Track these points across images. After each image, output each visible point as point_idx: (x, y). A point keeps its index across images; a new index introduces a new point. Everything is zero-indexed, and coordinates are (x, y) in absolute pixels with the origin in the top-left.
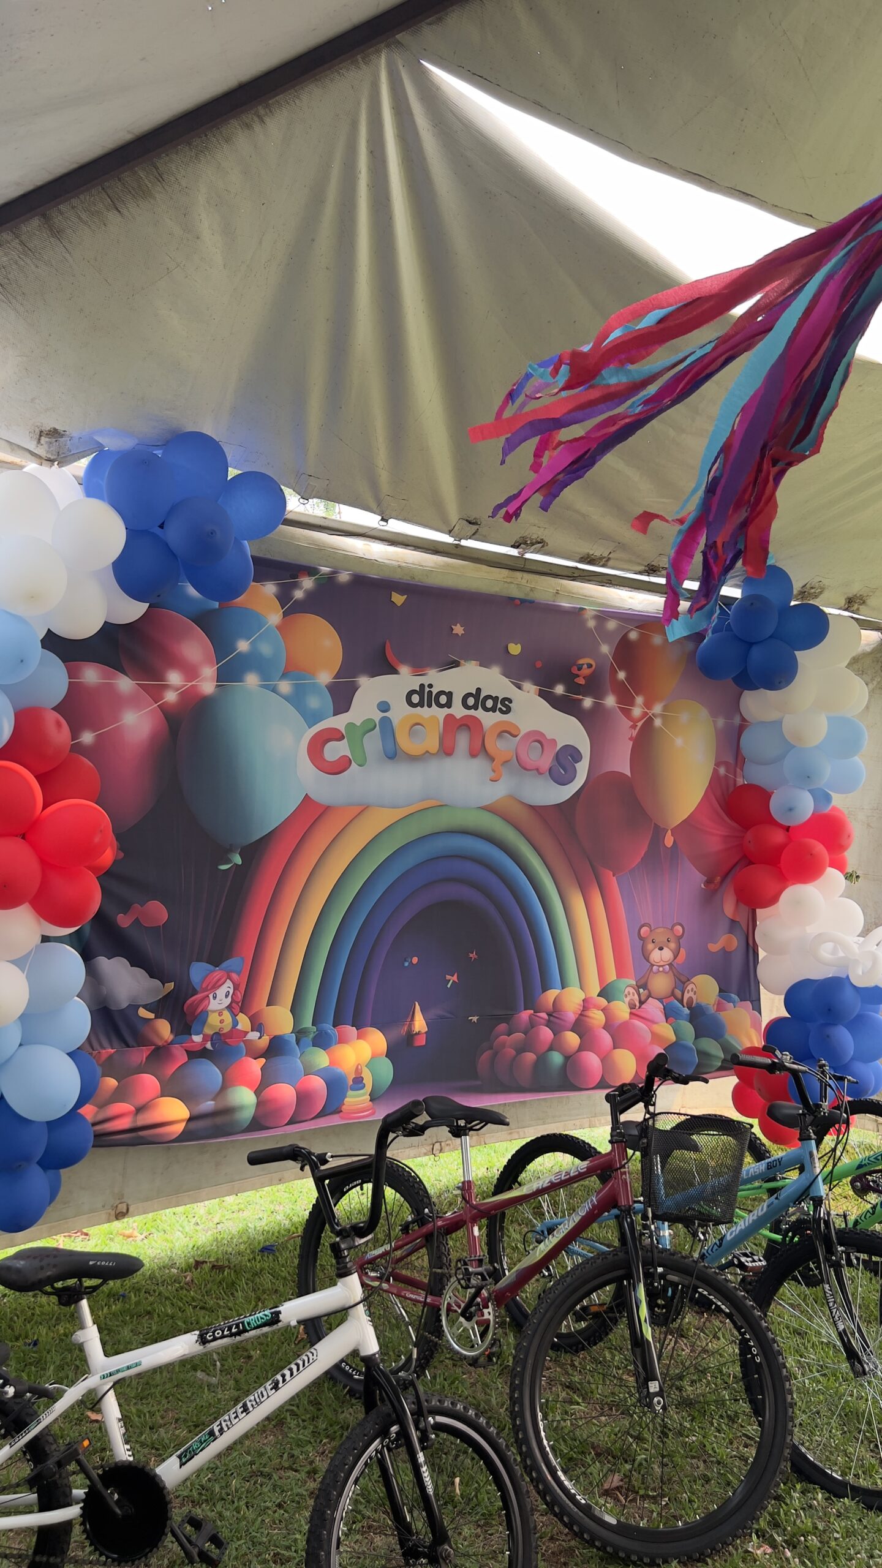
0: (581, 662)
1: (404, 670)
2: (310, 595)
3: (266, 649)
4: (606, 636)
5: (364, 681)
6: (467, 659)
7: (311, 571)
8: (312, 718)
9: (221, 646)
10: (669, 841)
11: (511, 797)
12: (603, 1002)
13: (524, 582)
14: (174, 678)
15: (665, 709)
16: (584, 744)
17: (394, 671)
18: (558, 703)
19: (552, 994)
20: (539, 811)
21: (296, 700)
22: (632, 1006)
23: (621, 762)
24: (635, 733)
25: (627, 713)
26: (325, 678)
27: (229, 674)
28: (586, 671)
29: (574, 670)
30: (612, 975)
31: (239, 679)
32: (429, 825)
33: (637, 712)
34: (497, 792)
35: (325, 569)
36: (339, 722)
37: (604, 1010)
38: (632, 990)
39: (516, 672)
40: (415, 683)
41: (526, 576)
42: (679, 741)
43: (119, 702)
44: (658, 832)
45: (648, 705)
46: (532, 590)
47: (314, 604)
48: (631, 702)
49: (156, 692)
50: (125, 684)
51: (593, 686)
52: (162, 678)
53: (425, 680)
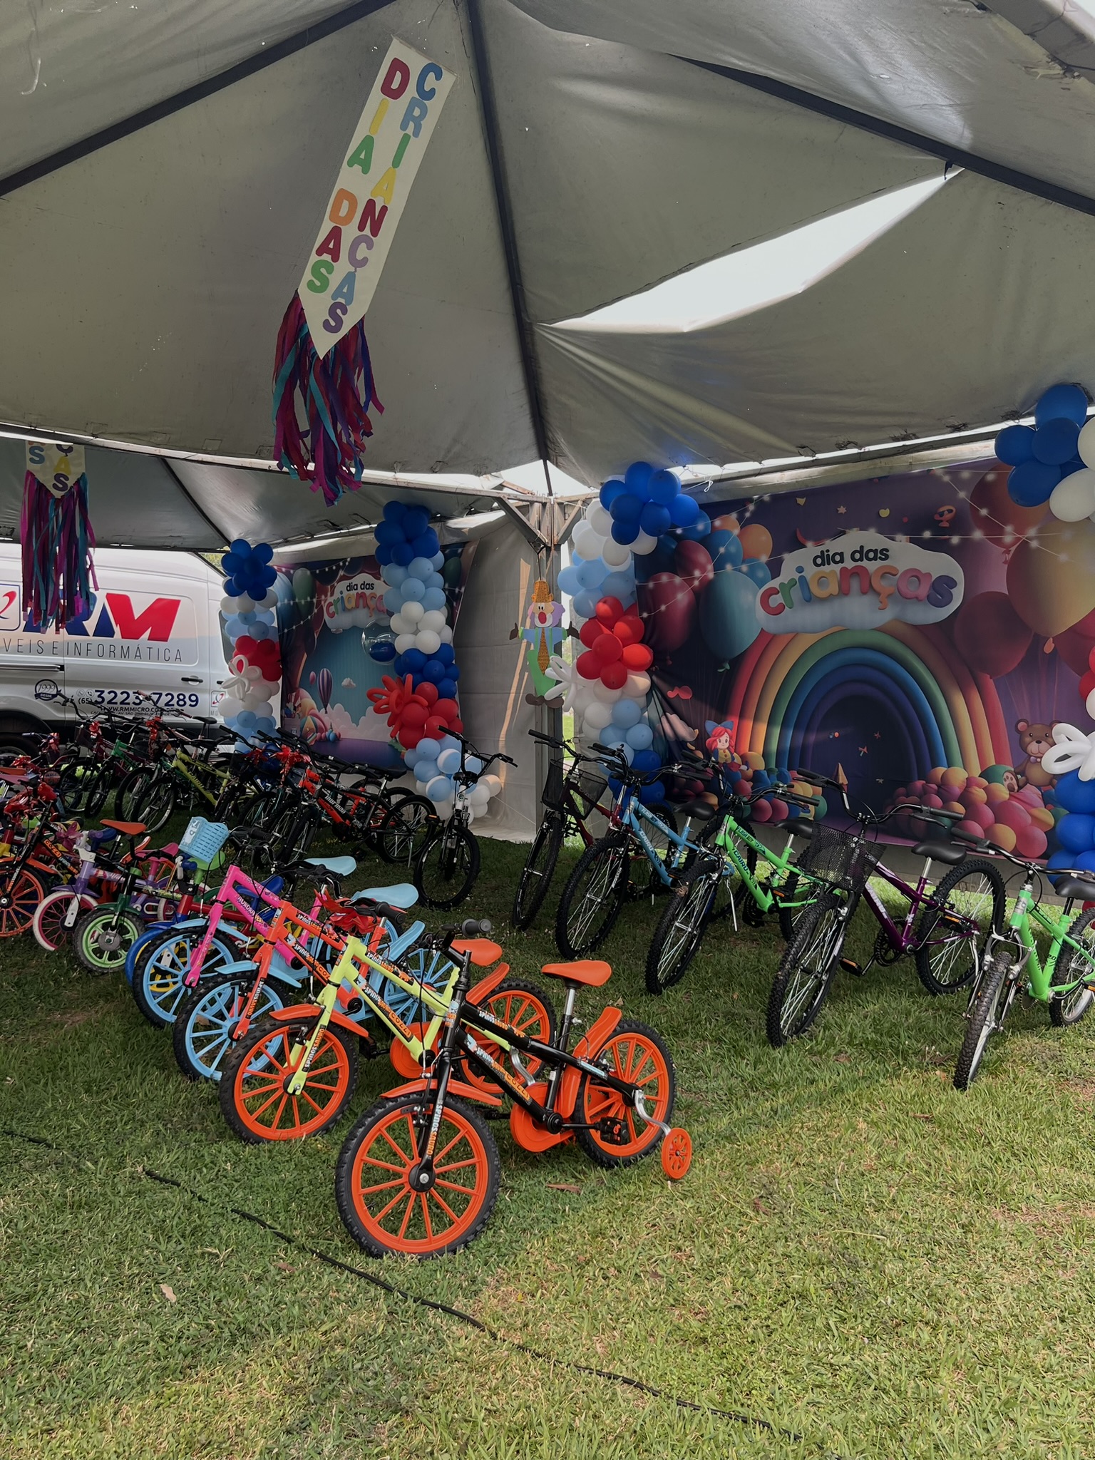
0: (941, 510)
1: (810, 544)
2: (753, 513)
3: (733, 549)
5: (786, 556)
6: (850, 528)
7: (750, 500)
8: (760, 583)
9: (713, 553)
10: (1049, 647)
11: (897, 620)
12: (985, 782)
14: (697, 573)
15: (1040, 531)
17: (804, 546)
18: (926, 545)
19: (941, 770)
20: (922, 629)
21: (751, 574)
22: (1011, 789)
23: (998, 582)
24: (1009, 557)
26: (764, 559)
27: (718, 567)
28: (948, 516)
29: (937, 517)
30: (992, 761)
31: (724, 568)
33: (1008, 539)
34: (886, 616)
35: (756, 497)
36: (775, 583)
37: (985, 789)
40: (817, 551)
42: (1063, 557)
43: (675, 589)
44: (1039, 640)
45: (1020, 529)
47: (756, 518)
49: (690, 582)
50: (678, 580)
52: (691, 573)
53: (823, 548)
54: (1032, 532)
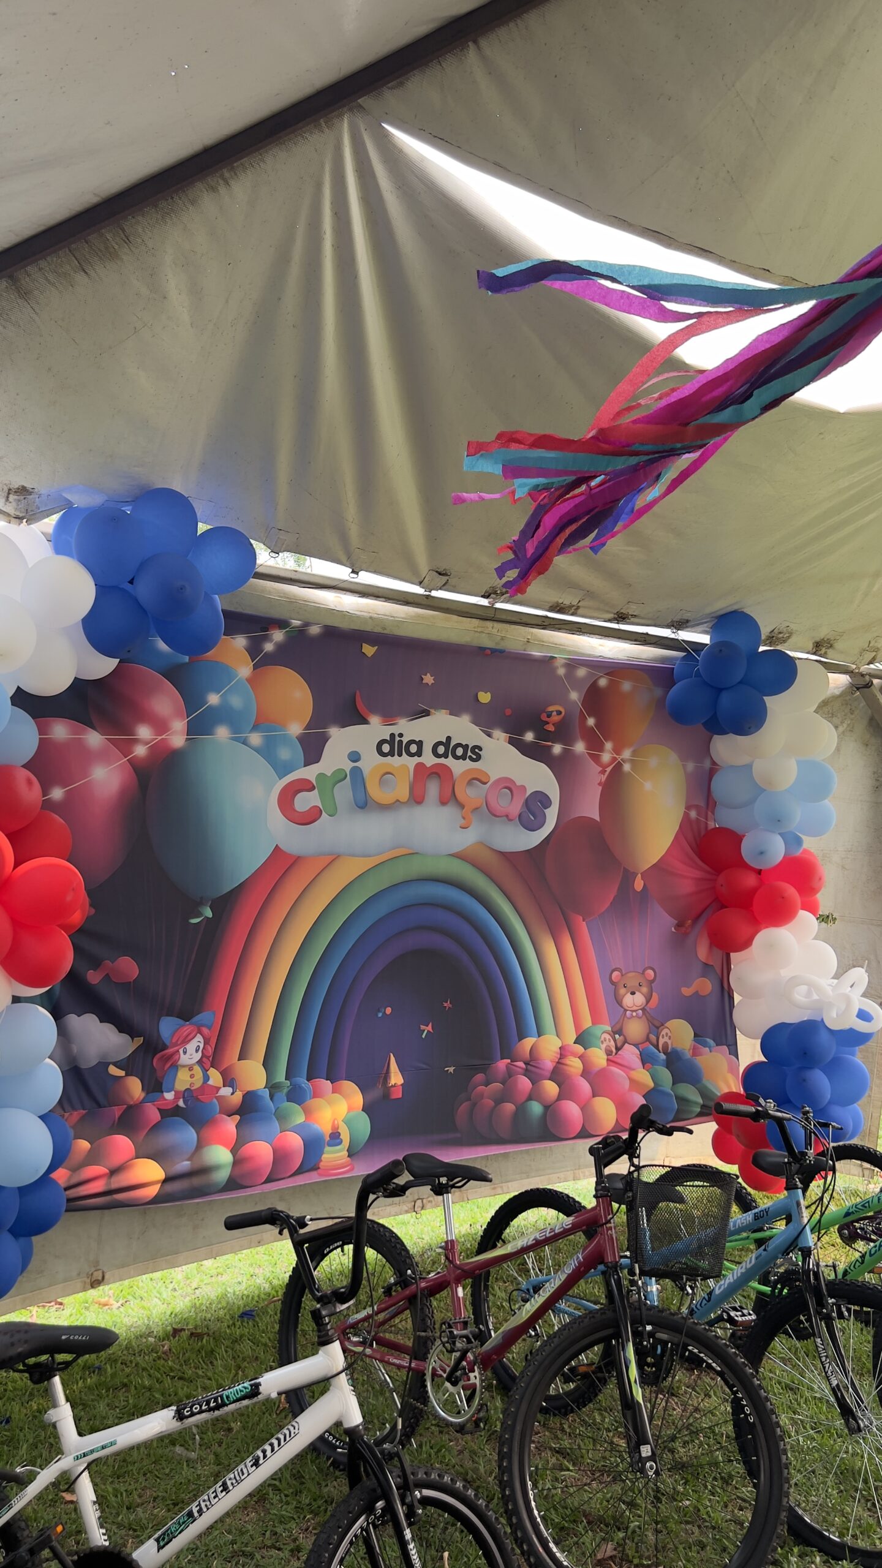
0: (551, 709)
1: (375, 720)
2: (281, 648)
3: (236, 702)
4: (575, 684)
5: (334, 732)
6: (438, 707)
7: (282, 624)
8: (282, 769)
9: (192, 700)
10: (639, 884)
11: (481, 843)
12: (579, 1049)
13: (495, 631)
14: (144, 732)
15: (634, 753)
16: (553, 791)
17: (365, 721)
18: (528, 751)
19: (529, 1042)
20: (509, 858)
21: (267, 751)
22: (608, 1052)
23: (590, 808)
24: (604, 778)
25: (596, 759)
26: (296, 729)
27: (199, 727)
28: (555, 718)
29: (544, 717)
30: (587, 1022)
31: (210, 732)
32: (400, 873)
33: (606, 757)
34: (467, 839)
35: (296, 623)
36: (310, 773)
37: (581, 1057)
38: (608, 1037)
39: (486, 720)
40: (385, 732)
41: (496, 625)
42: (648, 786)
43: (88, 757)
44: (628, 877)
45: (617, 750)
46: (503, 638)
47: (284, 656)
48: (600, 748)
49: (125, 746)
50: (94, 739)
51: (563, 733)
52: (131, 732)
53: (395, 729)
54: (627, 754)
